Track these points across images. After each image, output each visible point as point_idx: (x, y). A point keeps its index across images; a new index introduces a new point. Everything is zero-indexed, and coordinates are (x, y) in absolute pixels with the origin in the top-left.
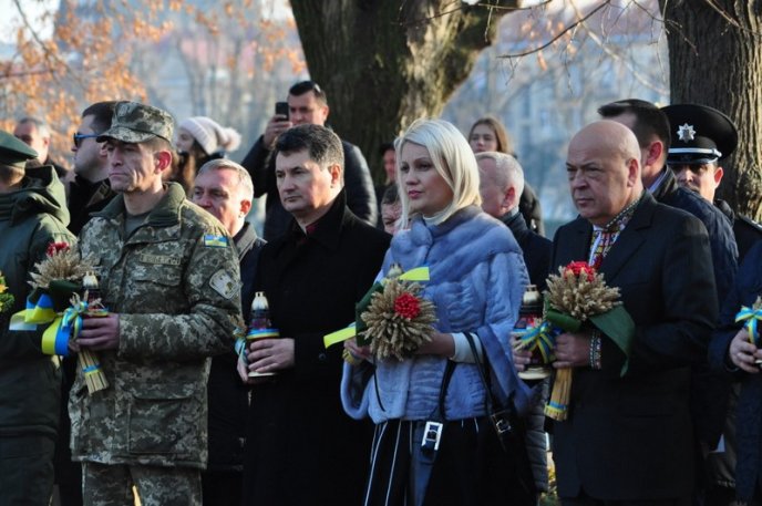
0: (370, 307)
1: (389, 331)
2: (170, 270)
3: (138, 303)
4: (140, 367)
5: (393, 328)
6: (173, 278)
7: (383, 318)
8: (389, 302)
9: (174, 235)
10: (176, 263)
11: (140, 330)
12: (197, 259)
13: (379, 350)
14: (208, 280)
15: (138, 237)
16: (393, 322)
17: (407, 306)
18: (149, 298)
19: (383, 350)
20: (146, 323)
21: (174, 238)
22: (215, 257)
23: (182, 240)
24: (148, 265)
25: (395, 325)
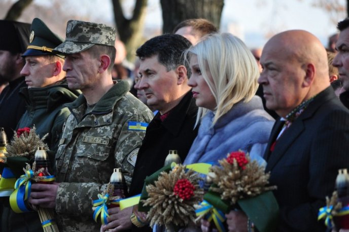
0: (155, 182)
1: (164, 205)
2: (102, 148)
3: (78, 174)
4: (78, 223)
5: (167, 203)
6: (104, 155)
7: (163, 194)
8: (171, 182)
9: (108, 121)
10: (106, 143)
11: (71, 195)
12: (121, 140)
13: (154, 218)
14: (127, 156)
15: (84, 123)
16: (170, 199)
17: (183, 189)
18: (85, 169)
19: (156, 219)
20: (76, 190)
21: (108, 123)
22: (134, 138)
23: (113, 125)
24: (88, 144)
25: (170, 202)
